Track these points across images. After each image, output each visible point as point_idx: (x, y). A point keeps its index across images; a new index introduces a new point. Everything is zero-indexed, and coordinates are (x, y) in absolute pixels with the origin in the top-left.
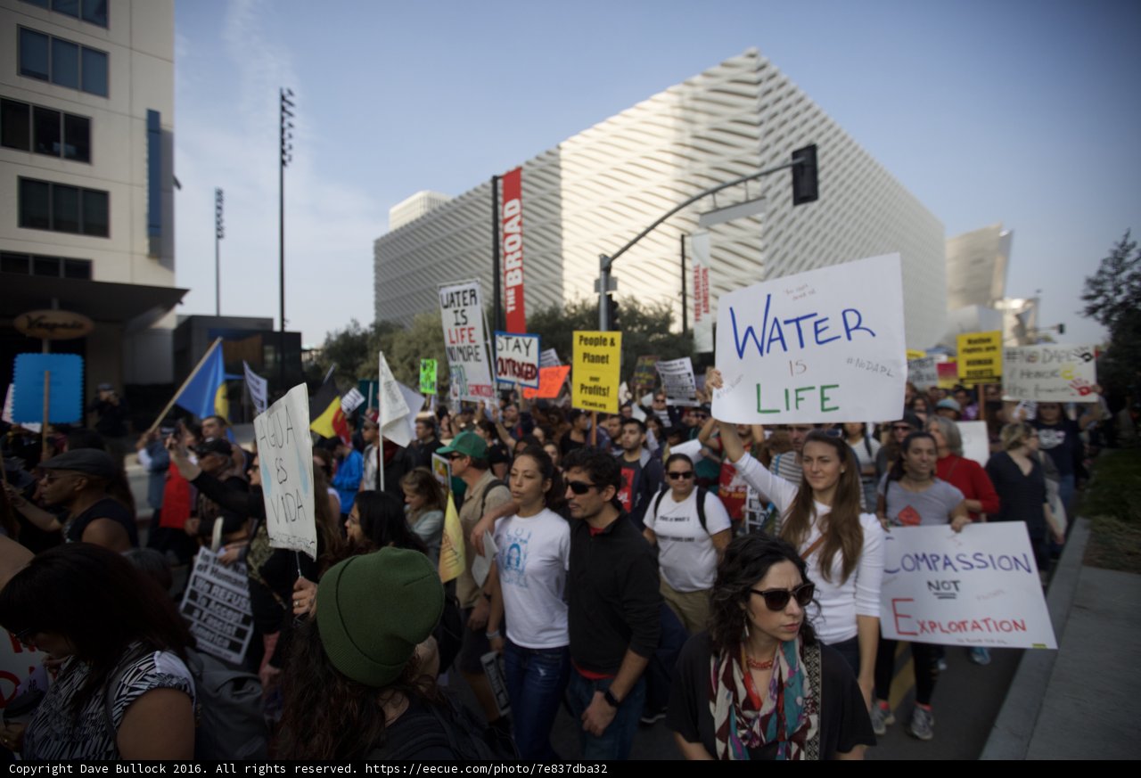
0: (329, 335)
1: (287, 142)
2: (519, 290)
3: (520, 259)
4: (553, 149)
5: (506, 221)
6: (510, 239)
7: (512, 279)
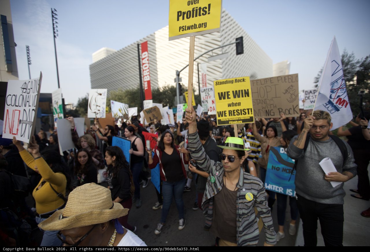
0: (79, 99)
1: (56, 29)
2: (149, 82)
3: (149, 72)
4: (152, 34)
5: (143, 59)
6: (144, 65)
7: (146, 79)
